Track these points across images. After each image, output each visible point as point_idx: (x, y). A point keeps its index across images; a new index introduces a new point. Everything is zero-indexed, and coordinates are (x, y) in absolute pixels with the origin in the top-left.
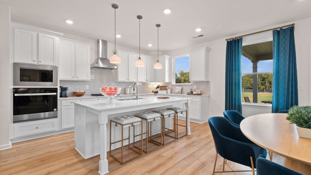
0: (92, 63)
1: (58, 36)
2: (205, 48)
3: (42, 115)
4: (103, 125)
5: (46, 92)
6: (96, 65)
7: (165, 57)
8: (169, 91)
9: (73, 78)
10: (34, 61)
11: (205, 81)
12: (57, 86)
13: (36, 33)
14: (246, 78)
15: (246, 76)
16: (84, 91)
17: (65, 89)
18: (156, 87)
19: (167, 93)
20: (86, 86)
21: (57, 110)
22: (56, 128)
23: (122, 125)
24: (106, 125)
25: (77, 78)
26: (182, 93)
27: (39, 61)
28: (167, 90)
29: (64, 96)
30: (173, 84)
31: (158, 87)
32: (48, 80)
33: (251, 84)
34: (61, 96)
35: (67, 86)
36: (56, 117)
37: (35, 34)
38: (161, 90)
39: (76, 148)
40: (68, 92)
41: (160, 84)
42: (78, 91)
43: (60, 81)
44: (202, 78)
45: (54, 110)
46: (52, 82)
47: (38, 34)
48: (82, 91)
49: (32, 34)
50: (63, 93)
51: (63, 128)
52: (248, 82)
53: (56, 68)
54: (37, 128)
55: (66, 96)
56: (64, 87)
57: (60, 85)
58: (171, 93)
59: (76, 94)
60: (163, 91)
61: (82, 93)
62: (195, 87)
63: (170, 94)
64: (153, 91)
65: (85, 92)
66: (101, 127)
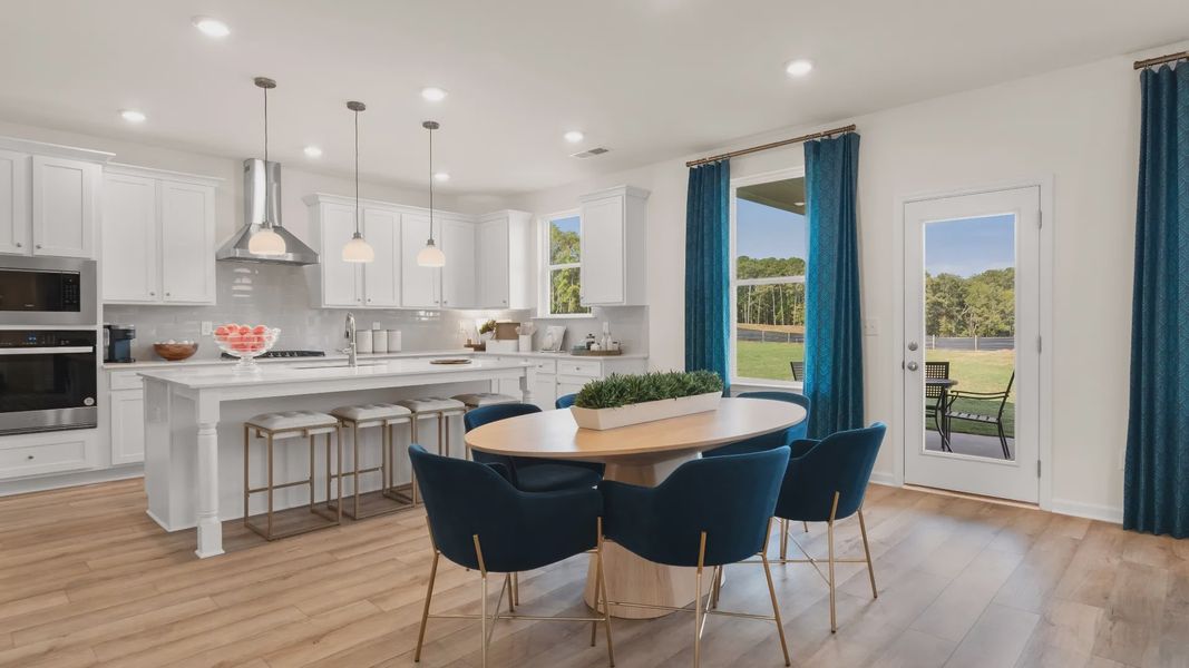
0: (221, 245)
1: (99, 159)
2: (624, 192)
3: (50, 415)
4: (206, 426)
5: (58, 345)
6: (238, 253)
7: (508, 218)
8: (525, 341)
9: (150, 298)
10: (19, 246)
11: (625, 304)
12: (95, 323)
13: (26, 156)
14: (985, 287)
15: (982, 280)
16: (192, 343)
17: (125, 335)
18: (480, 327)
19: (518, 350)
20: (204, 324)
21: (95, 404)
22: (94, 463)
23: (271, 433)
24: (217, 428)
25: (165, 297)
26: (564, 348)
27: (35, 244)
28: (516, 337)
29: (123, 358)
30: (539, 316)
31: (487, 329)
32: (65, 304)
33: (1003, 312)
34: (110, 359)
35: (131, 326)
36: (94, 426)
37: (20, 159)
38: (498, 337)
39: (148, 512)
40: (134, 344)
41: (499, 316)
42: (172, 342)
43: (107, 307)
44: (616, 297)
45: (85, 401)
46: (78, 310)
47: (32, 158)
48: (186, 342)
49: (12, 162)
50: (119, 346)
51: (117, 461)
52: (993, 303)
53: (91, 266)
54: (31, 458)
55: (127, 359)
56: (122, 327)
57: (104, 321)
58: (534, 348)
59: (162, 352)
60: (503, 342)
61: (186, 350)
62: (605, 326)
63: (529, 354)
64: (469, 341)
65: (195, 346)
66: (201, 432)
